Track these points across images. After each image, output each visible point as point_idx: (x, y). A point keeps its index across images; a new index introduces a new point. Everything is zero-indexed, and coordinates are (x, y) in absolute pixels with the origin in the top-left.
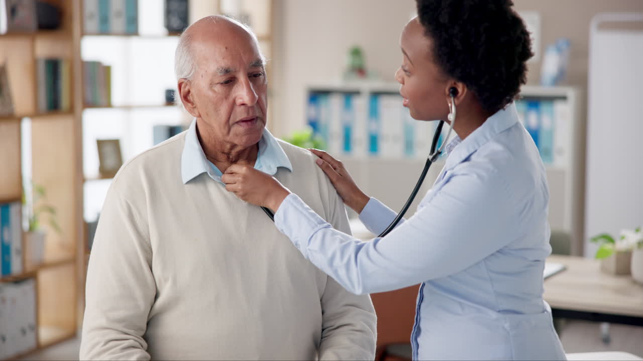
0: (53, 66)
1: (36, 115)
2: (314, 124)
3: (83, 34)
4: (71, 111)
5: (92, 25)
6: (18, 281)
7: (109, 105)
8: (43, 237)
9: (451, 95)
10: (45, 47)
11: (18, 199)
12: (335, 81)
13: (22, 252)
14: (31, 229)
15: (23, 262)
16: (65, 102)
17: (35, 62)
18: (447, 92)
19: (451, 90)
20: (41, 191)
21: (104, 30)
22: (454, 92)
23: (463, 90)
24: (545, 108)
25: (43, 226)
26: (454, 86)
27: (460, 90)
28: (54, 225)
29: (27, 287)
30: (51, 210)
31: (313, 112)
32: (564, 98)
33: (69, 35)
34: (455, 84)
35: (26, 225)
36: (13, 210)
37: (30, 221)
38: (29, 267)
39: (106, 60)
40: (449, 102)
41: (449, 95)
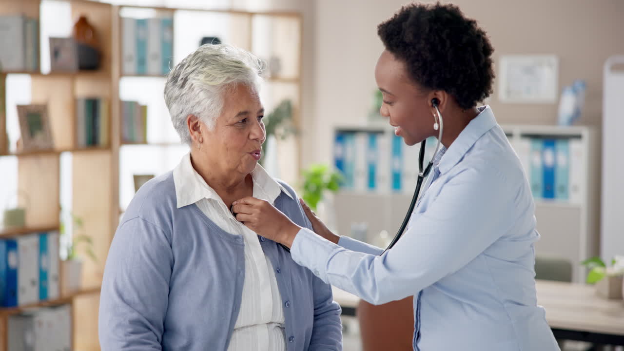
0: (93, 105)
1: (75, 149)
2: (339, 164)
3: (122, 74)
4: (109, 147)
5: (130, 67)
6: (55, 305)
7: (144, 142)
8: (80, 265)
9: (434, 105)
10: (85, 87)
11: (56, 228)
12: (360, 121)
13: (59, 278)
14: (69, 258)
15: (60, 288)
16: (103, 138)
17: (75, 101)
18: (430, 104)
19: (433, 101)
20: (79, 222)
21: (142, 72)
22: (436, 102)
23: (444, 98)
24: (560, 146)
25: (80, 255)
26: (435, 97)
27: (441, 99)
28: (91, 254)
29: (63, 312)
30: (88, 240)
31: (339, 151)
32: (579, 137)
33: (108, 76)
34: (435, 94)
35: (64, 254)
36: (51, 238)
37: (68, 251)
38: (66, 293)
39: (142, 100)
40: (433, 113)
41: (432, 106)
